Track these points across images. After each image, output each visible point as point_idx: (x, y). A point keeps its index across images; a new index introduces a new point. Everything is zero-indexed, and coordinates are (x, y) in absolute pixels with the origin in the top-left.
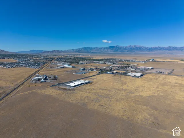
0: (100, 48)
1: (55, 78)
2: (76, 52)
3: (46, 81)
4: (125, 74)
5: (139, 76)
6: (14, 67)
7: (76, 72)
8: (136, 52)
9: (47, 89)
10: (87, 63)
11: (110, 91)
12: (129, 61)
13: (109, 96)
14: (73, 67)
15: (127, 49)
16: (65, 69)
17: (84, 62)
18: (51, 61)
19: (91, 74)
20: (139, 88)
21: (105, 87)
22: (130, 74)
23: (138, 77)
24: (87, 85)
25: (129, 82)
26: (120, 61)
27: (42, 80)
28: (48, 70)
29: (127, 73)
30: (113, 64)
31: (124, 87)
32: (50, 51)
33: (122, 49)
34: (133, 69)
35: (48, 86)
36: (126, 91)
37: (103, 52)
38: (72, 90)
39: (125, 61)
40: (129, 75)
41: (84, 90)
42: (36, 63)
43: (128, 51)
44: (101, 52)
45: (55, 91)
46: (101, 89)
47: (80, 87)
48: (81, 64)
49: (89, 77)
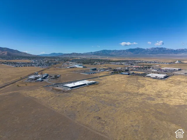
0: (120, 50)
1: (56, 77)
2: (94, 55)
3: (43, 80)
4: (144, 75)
5: (163, 77)
6: (22, 66)
7: (85, 72)
8: (158, 55)
9: (38, 89)
10: (101, 64)
11: (120, 95)
12: (150, 62)
13: (116, 103)
14: (84, 67)
15: (148, 52)
16: (74, 69)
17: (98, 63)
18: (65, 61)
19: (102, 74)
20: (162, 93)
21: (113, 90)
22: (150, 75)
23: (161, 79)
24: (90, 86)
25: (148, 85)
26: (139, 63)
27: (40, 79)
28: (54, 70)
29: (146, 74)
30: (131, 65)
31: (141, 91)
32: (69, 54)
33: (143, 52)
34: (155, 70)
35: (41, 86)
36: (143, 97)
37: (123, 54)
38: (68, 92)
39: (145, 62)
40: (149, 77)
41: (82, 93)
42: (48, 63)
43: (150, 54)
44: (120, 55)
45: (45, 92)
46: (107, 92)
47: (80, 89)
48: (95, 64)
49: (98, 77)
